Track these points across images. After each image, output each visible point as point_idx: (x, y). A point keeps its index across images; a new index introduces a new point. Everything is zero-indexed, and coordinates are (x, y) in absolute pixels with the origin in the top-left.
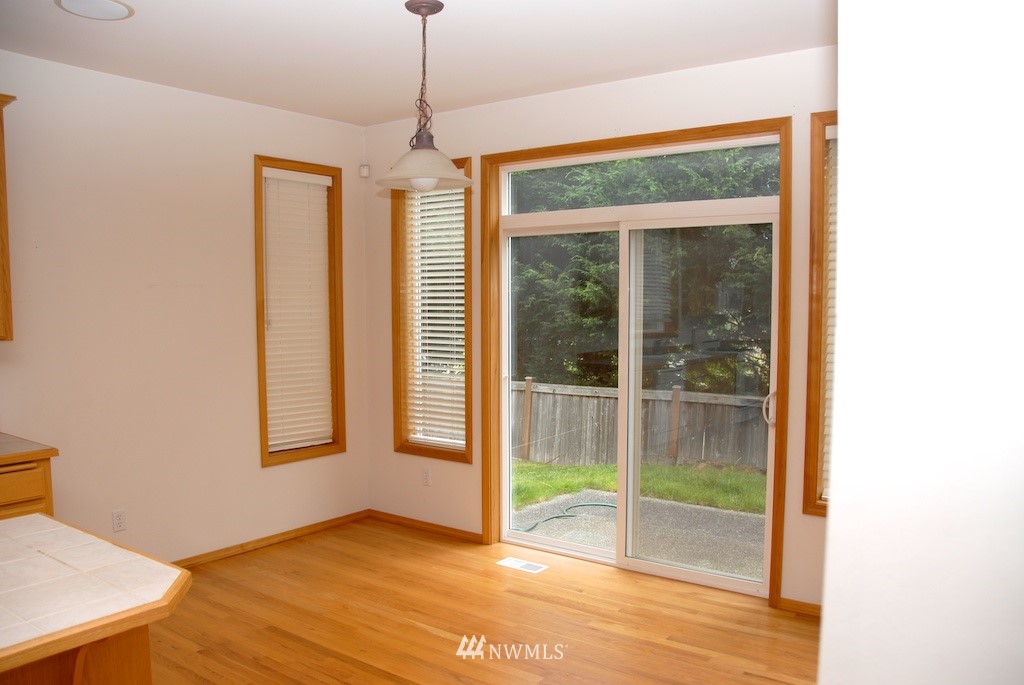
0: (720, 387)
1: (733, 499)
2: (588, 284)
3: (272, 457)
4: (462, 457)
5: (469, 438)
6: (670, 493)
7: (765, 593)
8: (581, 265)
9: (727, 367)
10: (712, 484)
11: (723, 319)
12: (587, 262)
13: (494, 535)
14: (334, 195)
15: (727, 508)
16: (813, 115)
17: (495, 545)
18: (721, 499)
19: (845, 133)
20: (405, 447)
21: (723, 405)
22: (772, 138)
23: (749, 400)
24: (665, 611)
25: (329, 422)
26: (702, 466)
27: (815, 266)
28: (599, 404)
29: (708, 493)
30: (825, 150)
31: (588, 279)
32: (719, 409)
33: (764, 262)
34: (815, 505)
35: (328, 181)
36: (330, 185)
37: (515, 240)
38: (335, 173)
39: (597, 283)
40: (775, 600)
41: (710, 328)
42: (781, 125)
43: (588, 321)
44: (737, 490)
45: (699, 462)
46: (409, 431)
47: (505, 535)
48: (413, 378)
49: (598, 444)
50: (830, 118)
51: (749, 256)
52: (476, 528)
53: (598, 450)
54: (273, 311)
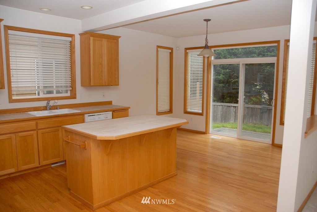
0: (255, 103)
1: (260, 130)
2: (221, 75)
3: (159, 114)
4: (201, 114)
5: (203, 110)
6: (244, 128)
7: (271, 143)
8: (219, 70)
9: (257, 98)
10: (255, 127)
11: (256, 85)
12: (221, 69)
13: (208, 132)
14: (171, 54)
15: (259, 132)
16: (285, 40)
17: (208, 134)
18: (257, 130)
19: (291, 44)
20: (186, 112)
21: (256, 108)
22: (276, 44)
23: (264, 107)
24: (250, 145)
25: (169, 106)
26: (251, 124)
27: (284, 72)
28: (222, 107)
29: (253, 129)
30: (287, 47)
31: (221, 73)
32: (256, 109)
33: (269, 70)
34: (282, 123)
35: (170, 51)
36: (171, 52)
37: (214, 66)
38: (172, 49)
39: (223, 75)
40: (273, 144)
41: (253, 87)
42: (278, 42)
43: (221, 85)
44: (261, 128)
45: (250, 123)
46: (187, 109)
47: (210, 132)
48: (188, 96)
49: (222, 118)
50: (288, 41)
51: (266, 68)
52: (204, 130)
53: (222, 120)
54: (159, 81)
